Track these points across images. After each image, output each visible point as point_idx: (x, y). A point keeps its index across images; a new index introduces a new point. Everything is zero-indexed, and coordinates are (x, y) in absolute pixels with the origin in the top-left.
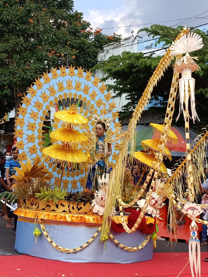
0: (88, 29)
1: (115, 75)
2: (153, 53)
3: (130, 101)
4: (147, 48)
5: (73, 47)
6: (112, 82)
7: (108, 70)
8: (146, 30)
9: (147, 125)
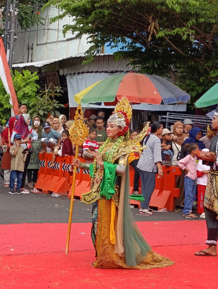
9: (112, 72)
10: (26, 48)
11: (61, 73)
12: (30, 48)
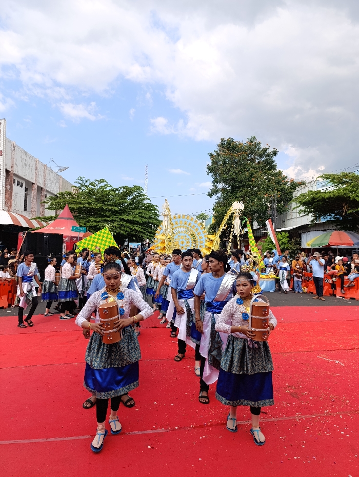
0: (286, 180)
1: (304, 204)
2: (326, 189)
3: (314, 218)
4: (323, 186)
5: (278, 191)
6: (302, 208)
7: (300, 202)
8: (321, 177)
9: (326, 230)
10: (282, 222)
11: (300, 232)
12: (284, 221)
